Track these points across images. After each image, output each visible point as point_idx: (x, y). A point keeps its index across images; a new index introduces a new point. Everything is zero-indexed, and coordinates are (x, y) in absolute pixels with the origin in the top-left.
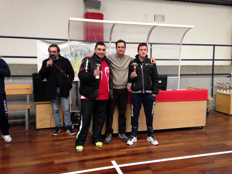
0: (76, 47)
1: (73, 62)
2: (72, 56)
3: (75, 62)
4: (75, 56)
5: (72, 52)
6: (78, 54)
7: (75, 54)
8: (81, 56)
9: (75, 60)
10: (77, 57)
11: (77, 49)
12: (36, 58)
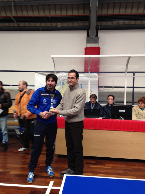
0: (64, 77)
1: (60, 89)
2: (60, 84)
3: (62, 89)
4: (62, 84)
5: (60, 81)
6: (65, 83)
7: (62, 83)
8: (67, 85)
9: (62, 87)
10: (64, 85)
11: (64, 78)
12: (34, 86)
